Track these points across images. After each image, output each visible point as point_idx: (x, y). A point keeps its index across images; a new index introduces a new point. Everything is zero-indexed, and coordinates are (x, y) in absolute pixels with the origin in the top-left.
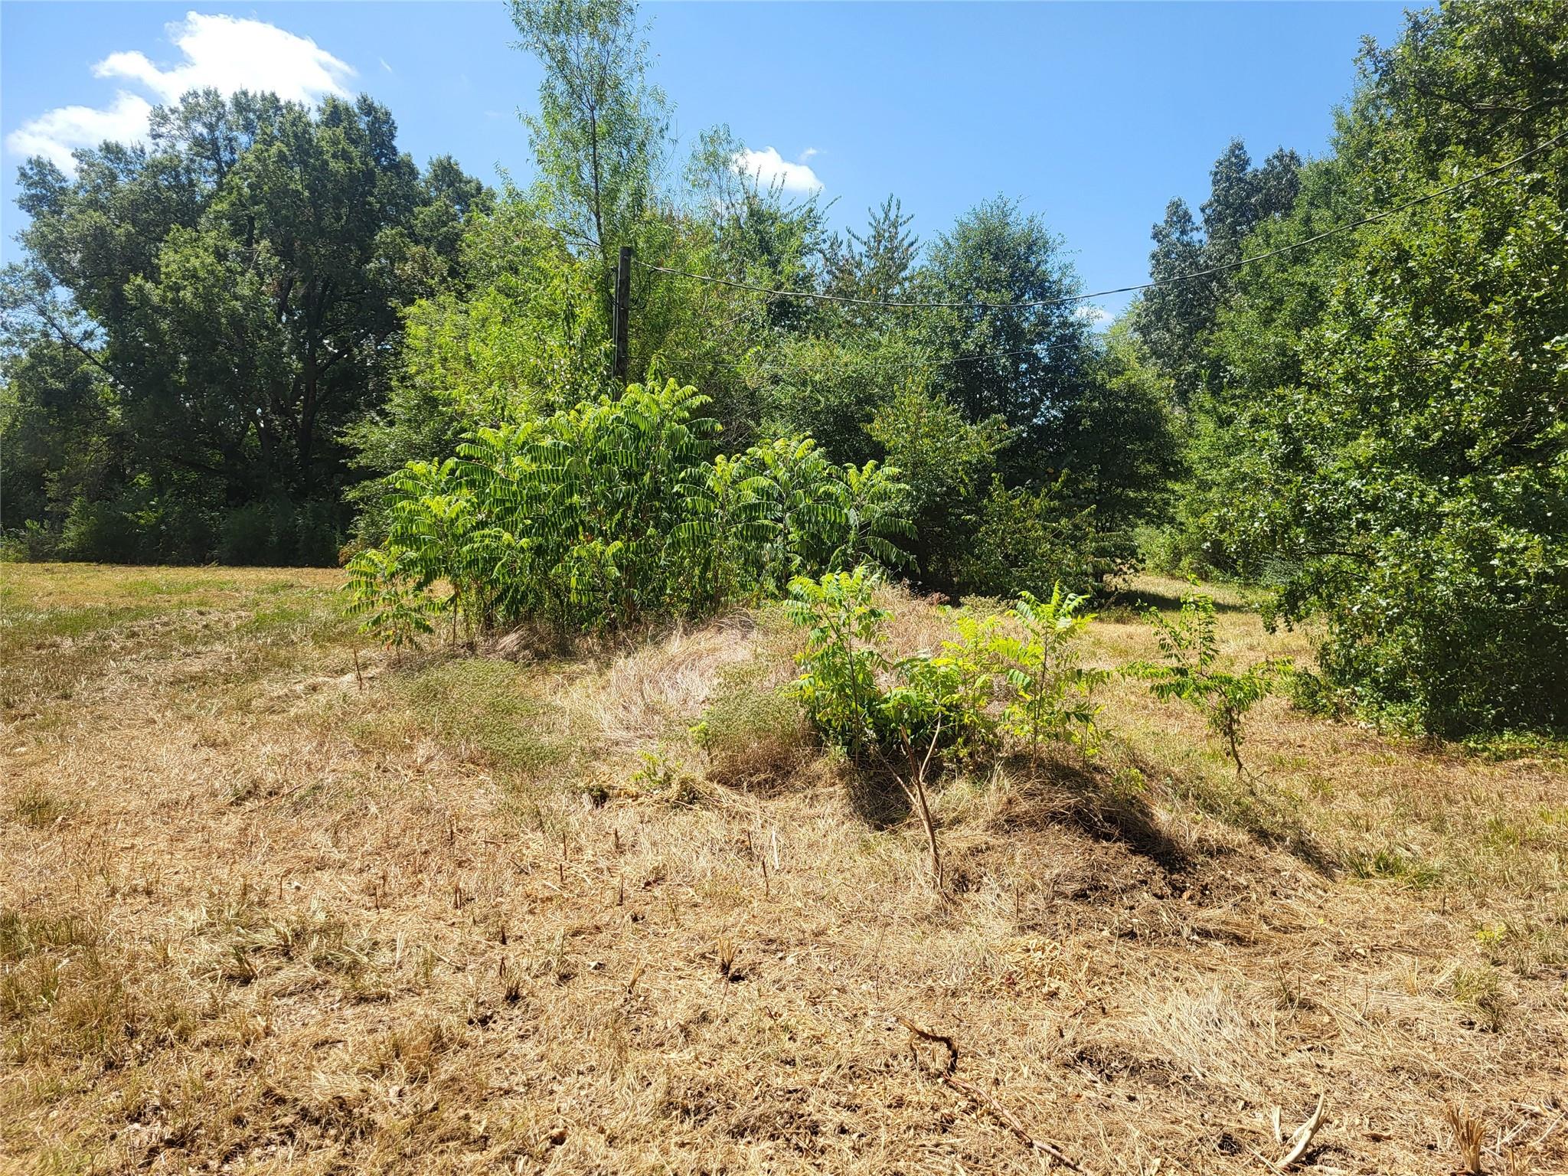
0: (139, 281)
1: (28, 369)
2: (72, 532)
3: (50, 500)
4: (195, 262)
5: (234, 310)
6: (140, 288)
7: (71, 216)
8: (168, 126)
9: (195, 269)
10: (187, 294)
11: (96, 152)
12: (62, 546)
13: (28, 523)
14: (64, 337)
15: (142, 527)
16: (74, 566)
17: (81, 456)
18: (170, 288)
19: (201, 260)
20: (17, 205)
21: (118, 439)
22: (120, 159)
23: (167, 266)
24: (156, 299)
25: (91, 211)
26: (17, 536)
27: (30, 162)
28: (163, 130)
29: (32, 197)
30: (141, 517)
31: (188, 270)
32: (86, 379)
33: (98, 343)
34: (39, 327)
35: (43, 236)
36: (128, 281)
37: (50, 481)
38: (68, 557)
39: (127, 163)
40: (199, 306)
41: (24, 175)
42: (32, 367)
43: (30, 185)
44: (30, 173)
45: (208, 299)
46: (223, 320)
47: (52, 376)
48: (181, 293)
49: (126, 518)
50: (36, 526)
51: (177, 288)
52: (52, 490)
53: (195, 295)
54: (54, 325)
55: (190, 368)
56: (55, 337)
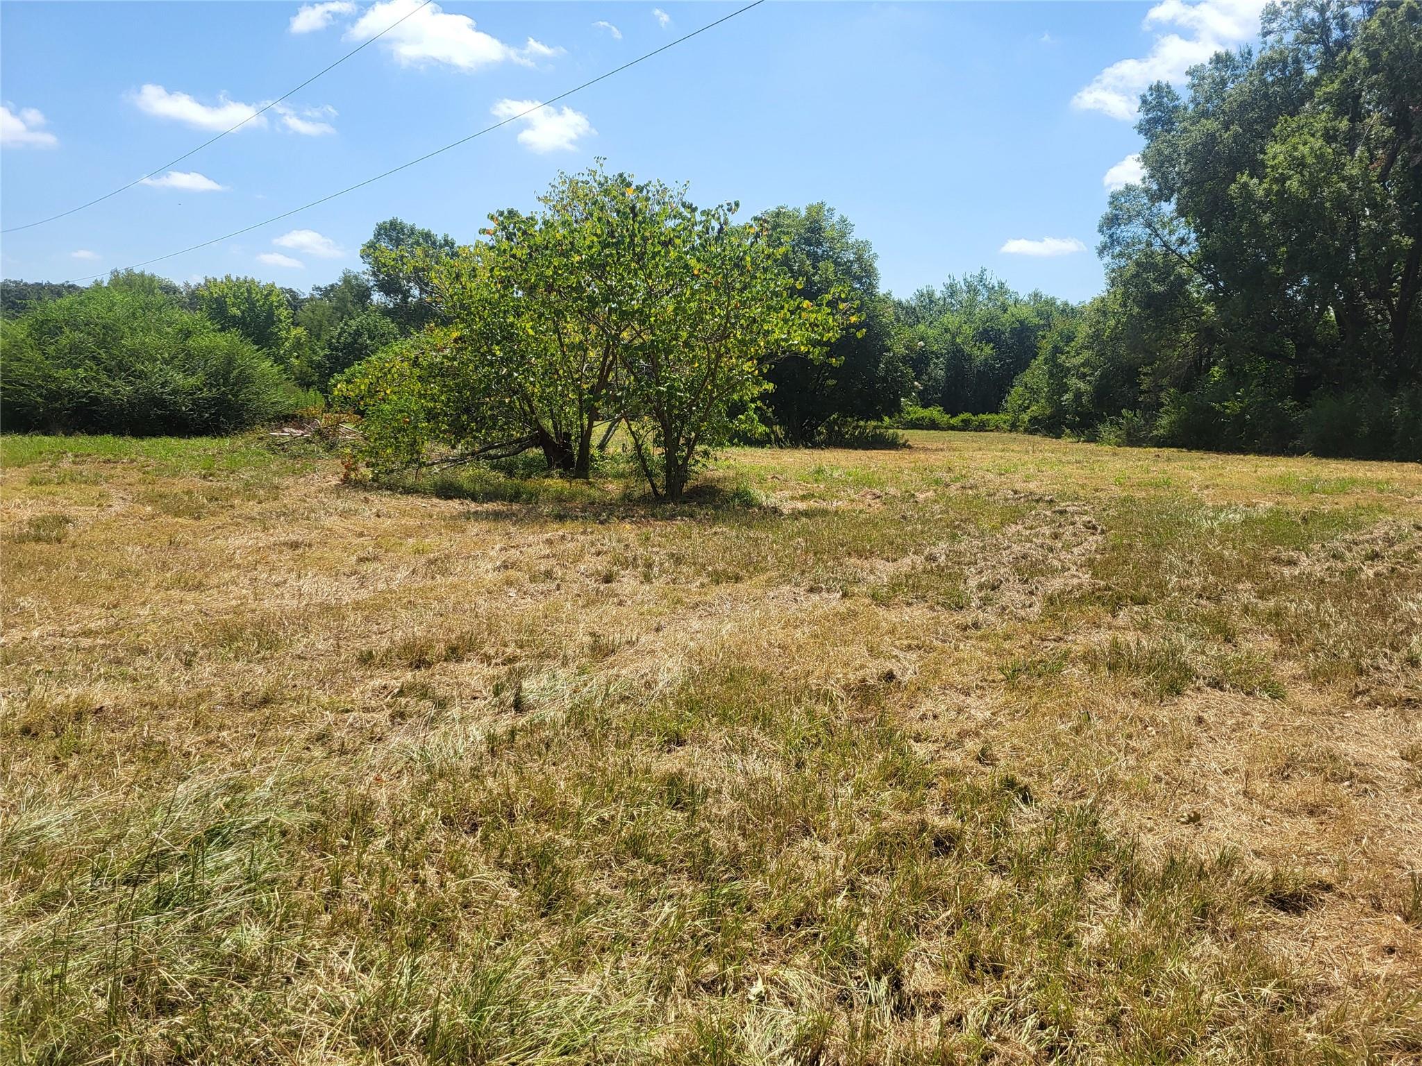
0: (1245, 178)
1: (1133, 276)
2: (1164, 422)
3: (1142, 392)
4: (1305, 150)
5: (1340, 191)
6: (1246, 185)
7: (1185, 130)
8: (1279, 21)
9: (1303, 157)
10: (1293, 184)
11: (1207, 64)
12: (1155, 432)
13: (1124, 411)
14: (1165, 244)
15: (1228, 417)
16: (1166, 452)
17: (1169, 352)
18: (1275, 180)
19: (1309, 146)
20: (1136, 131)
21: (1207, 334)
22: (1227, 67)
23: (1274, 158)
24: (1260, 193)
25: (1203, 121)
26: (1118, 424)
27: (1151, 89)
28: (1274, 25)
29: (1148, 121)
30: (1227, 407)
31: (1294, 158)
32: (1183, 281)
33: (1192, 247)
34: (1144, 238)
35: (1160, 153)
36: (1234, 180)
37: (1145, 374)
38: (1160, 443)
39: (1235, 68)
40: (1303, 193)
41: (1144, 102)
42: (1137, 275)
43: (1149, 110)
44: (1150, 98)
45: (1313, 186)
46: (1328, 205)
47: (1155, 281)
48: (1288, 183)
49: (1213, 408)
50: (1130, 415)
51: (1283, 179)
52: (1146, 383)
53: (1301, 183)
54: (1157, 235)
55: (1289, 258)
56: (1157, 248)
